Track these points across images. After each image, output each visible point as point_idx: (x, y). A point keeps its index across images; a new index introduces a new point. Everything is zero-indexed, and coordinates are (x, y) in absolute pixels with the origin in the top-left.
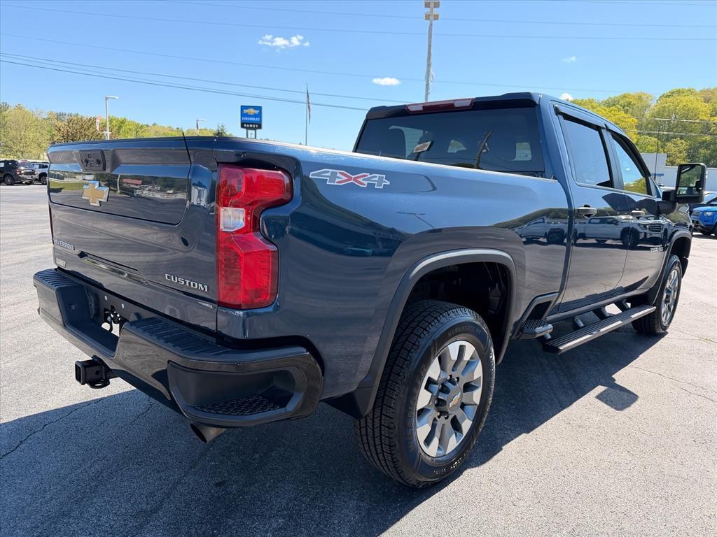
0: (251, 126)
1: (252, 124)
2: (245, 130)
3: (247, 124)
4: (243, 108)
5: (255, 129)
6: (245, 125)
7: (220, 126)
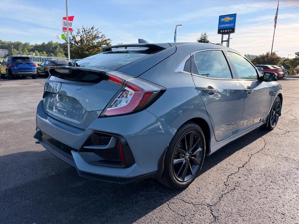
1: (227, 29)
4: (221, 17)
6: (221, 31)
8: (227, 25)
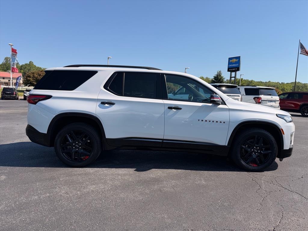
0: (233, 69)
1: (234, 68)
2: (230, 72)
3: (231, 68)
4: (230, 59)
5: (235, 71)
6: (230, 70)
7: (219, 72)
8: (234, 65)
